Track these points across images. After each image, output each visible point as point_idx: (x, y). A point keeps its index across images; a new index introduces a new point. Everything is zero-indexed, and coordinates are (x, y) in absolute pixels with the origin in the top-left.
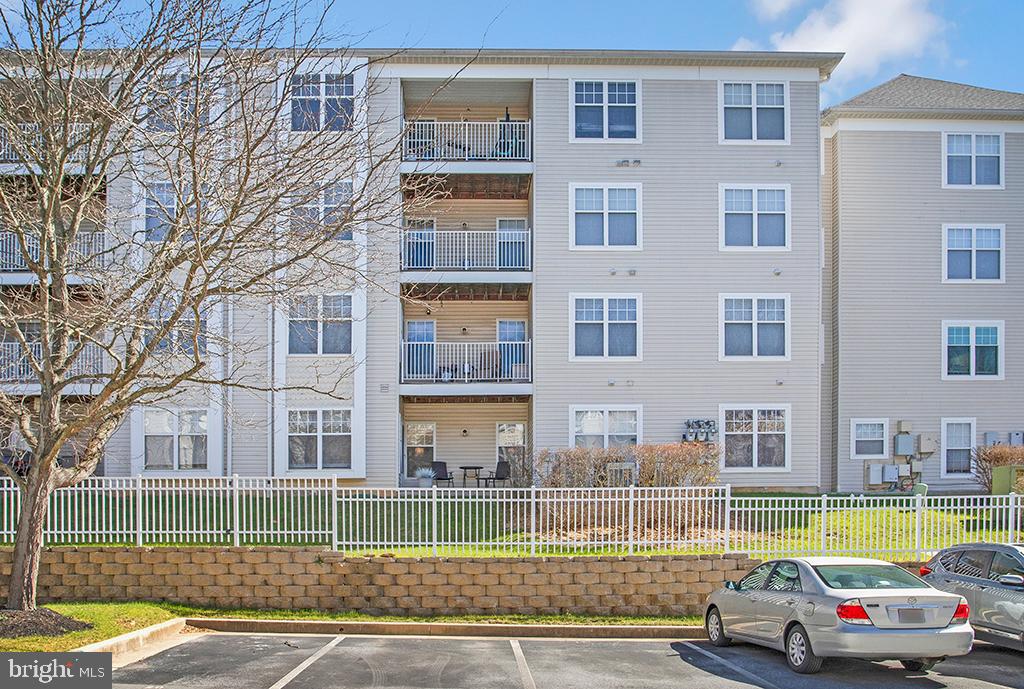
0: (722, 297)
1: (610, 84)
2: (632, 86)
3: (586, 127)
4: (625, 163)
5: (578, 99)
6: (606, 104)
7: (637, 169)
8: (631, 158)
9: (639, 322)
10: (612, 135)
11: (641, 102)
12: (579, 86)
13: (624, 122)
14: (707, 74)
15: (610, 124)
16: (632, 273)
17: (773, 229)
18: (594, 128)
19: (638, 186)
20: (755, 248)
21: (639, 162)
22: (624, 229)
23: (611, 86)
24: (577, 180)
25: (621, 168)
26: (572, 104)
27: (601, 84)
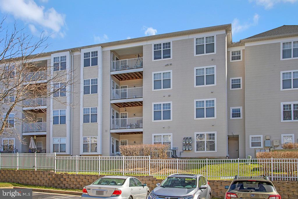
0: (195, 101)
1: (163, 44)
2: (169, 43)
3: (157, 56)
4: (167, 65)
5: (155, 49)
6: (162, 49)
7: (171, 66)
8: (169, 63)
9: (171, 109)
10: (164, 58)
11: (172, 48)
12: (155, 45)
13: (167, 54)
14: (191, 36)
15: (163, 55)
16: (169, 96)
17: (210, 79)
18: (159, 56)
19: (171, 71)
20: (205, 85)
21: (171, 64)
22: (167, 84)
23: (164, 44)
24: (154, 71)
25: (167, 67)
26: (153, 50)
27: (161, 44)
